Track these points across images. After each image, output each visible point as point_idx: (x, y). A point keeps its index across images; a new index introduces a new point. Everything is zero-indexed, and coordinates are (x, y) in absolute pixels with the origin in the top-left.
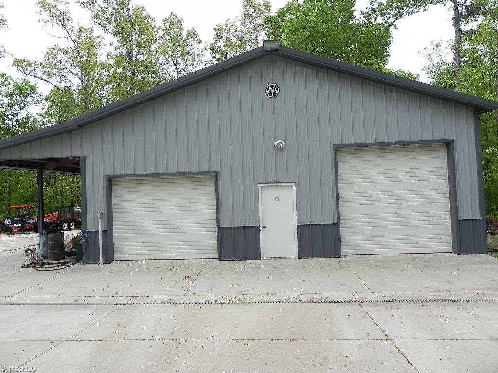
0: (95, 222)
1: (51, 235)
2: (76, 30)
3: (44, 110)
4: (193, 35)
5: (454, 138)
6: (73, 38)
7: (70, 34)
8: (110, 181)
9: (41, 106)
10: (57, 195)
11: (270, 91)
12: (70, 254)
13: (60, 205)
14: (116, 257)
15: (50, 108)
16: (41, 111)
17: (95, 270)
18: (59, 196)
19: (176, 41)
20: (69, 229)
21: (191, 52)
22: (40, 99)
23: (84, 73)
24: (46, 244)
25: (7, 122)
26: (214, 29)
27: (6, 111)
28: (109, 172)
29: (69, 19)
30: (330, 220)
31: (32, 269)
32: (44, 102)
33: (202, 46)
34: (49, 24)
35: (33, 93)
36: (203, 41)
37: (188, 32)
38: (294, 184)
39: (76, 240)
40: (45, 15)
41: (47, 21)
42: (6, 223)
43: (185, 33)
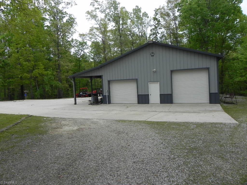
0: (106, 93)
1: (95, 96)
2: (99, 20)
3: (90, 51)
4: (145, 15)
5: (210, 67)
6: (99, 24)
7: (97, 22)
8: (109, 82)
9: (88, 49)
10: (95, 84)
11: (152, 55)
12: (100, 102)
13: (96, 87)
14: (111, 103)
15: (92, 50)
16: (88, 51)
17: (106, 105)
18: (96, 84)
19: (139, 18)
20: (100, 96)
21: (145, 22)
22: (88, 47)
23: (103, 37)
24: (94, 99)
25: (77, 57)
26: (154, 11)
27: (77, 52)
28: (109, 79)
29: (97, 17)
30: (169, 93)
31: (91, 105)
32: (89, 48)
33: (149, 19)
34: (90, 19)
35: (86, 45)
36: (149, 17)
37: (143, 14)
38: (159, 82)
39: (101, 99)
40: (89, 16)
41: (89, 18)
42: (81, 94)
43: (141, 14)
